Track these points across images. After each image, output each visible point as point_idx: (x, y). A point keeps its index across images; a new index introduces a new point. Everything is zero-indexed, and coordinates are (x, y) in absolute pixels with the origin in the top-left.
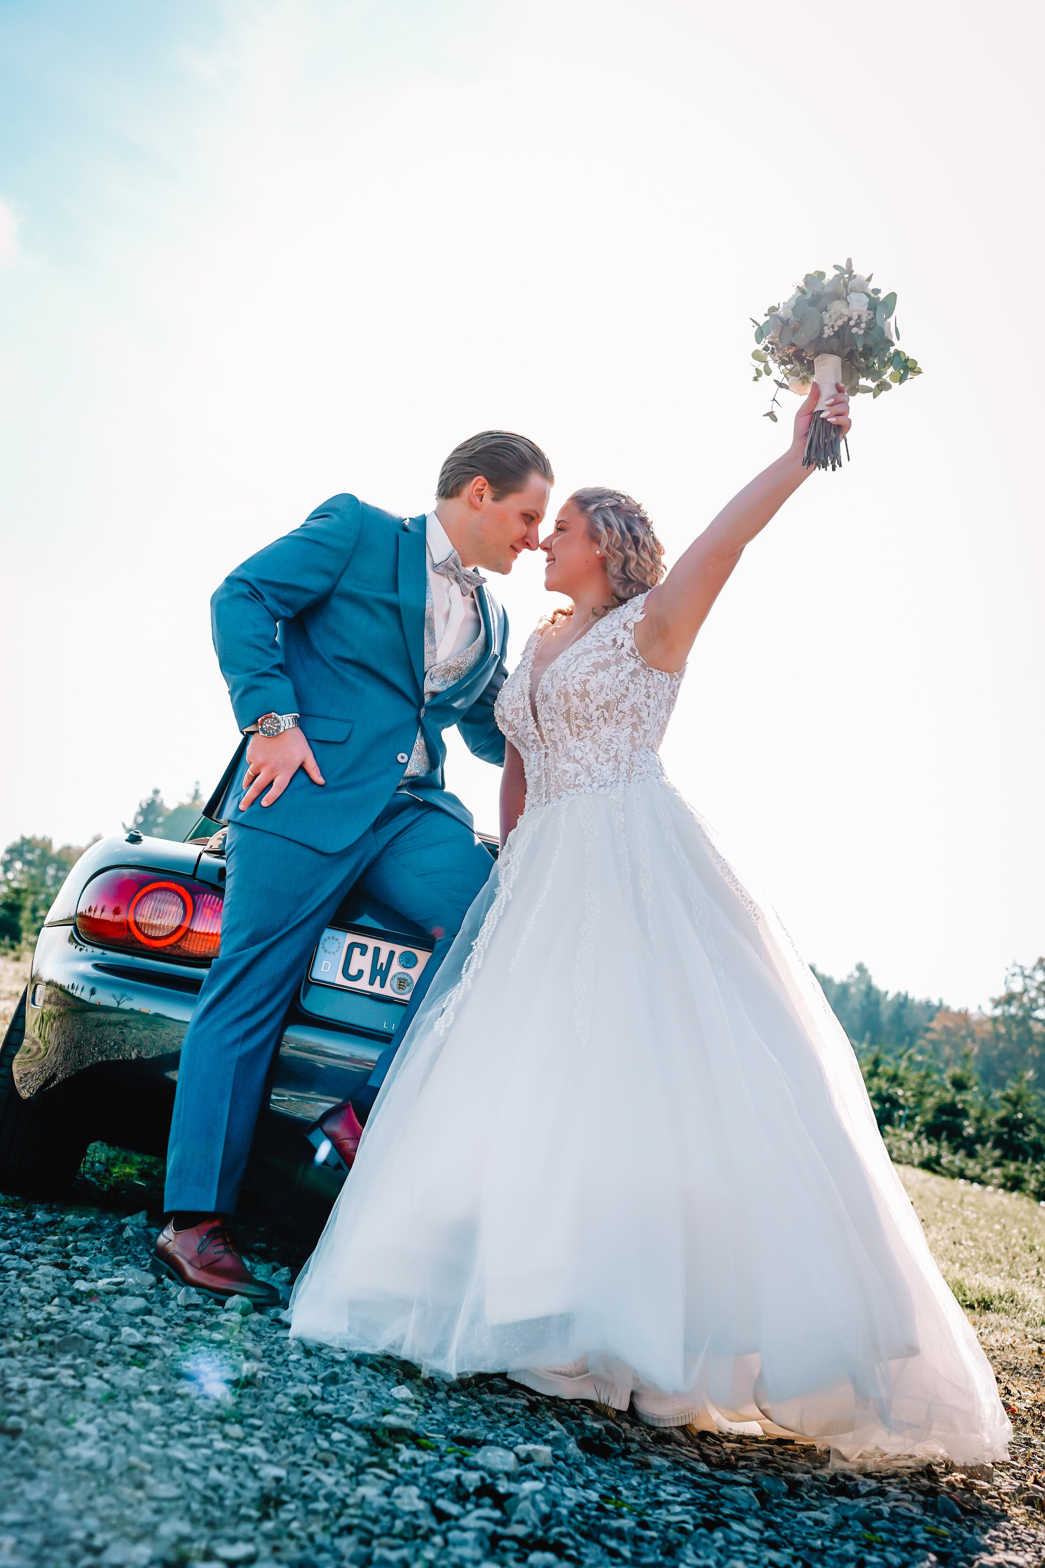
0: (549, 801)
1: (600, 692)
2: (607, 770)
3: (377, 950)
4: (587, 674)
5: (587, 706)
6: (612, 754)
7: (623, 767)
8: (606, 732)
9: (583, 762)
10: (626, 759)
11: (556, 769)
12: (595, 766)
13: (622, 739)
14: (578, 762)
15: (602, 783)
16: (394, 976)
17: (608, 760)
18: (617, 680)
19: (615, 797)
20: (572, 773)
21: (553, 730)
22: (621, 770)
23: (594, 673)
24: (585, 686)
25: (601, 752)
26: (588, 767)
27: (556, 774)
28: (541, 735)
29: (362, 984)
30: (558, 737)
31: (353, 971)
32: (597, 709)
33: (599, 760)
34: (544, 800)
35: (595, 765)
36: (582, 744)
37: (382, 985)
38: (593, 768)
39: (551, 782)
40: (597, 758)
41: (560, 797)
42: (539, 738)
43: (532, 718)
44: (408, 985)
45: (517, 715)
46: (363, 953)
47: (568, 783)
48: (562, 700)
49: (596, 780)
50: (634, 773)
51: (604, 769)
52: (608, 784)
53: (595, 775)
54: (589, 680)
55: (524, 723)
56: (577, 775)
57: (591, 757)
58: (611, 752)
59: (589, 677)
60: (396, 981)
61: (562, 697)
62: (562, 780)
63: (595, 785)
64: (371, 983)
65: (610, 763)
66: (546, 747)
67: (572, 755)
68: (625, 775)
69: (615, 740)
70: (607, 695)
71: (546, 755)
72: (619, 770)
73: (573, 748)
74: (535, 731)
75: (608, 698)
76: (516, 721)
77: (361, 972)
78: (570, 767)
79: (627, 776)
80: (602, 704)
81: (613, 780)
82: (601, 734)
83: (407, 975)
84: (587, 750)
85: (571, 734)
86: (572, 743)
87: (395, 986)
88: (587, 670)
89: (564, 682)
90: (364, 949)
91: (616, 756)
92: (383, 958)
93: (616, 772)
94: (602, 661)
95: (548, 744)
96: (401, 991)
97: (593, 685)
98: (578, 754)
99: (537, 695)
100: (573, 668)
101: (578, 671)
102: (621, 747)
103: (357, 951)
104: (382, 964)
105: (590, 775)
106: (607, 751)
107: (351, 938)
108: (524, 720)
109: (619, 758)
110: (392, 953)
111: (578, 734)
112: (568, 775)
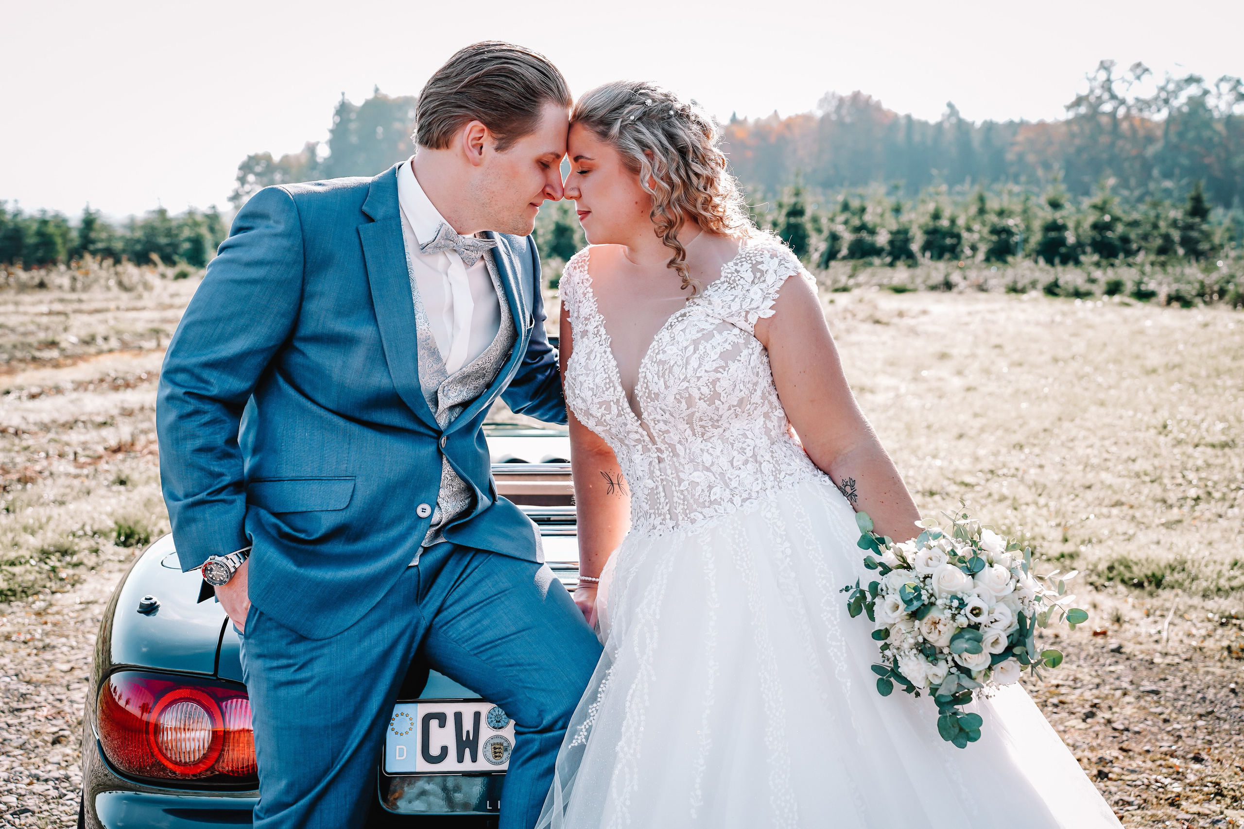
0: (677, 525)
1: (733, 390)
2: (747, 474)
3: (458, 716)
4: (716, 371)
5: (717, 409)
6: (749, 453)
7: (766, 467)
8: (737, 427)
9: (714, 469)
10: (768, 457)
11: (681, 481)
12: (730, 473)
13: (757, 431)
14: (708, 469)
15: (745, 495)
16: (486, 744)
17: (746, 462)
18: (750, 367)
19: (769, 515)
20: (704, 485)
21: (668, 432)
22: (766, 472)
23: (724, 368)
24: (714, 387)
25: (735, 453)
26: (722, 475)
27: (682, 488)
28: (650, 435)
29: (450, 764)
30: (676, 439)
31: (435, 751)
32: (729, 409)
33: (735, 464)
34: (671, 524)
35: (731, 470)
36: (710, 445)
37: (474, 759)
38: (729, 475)
39: (675, 499)
40: (731, 462)
41: (693, 521)
42: (647, 439)
43: (633, 415)
44: (506, 750)
45: (608, 409)
46: (442, 725)
47: (701, 500)
48: (684, 405)
49: (737, 491)
50: (783, 474)
51: (743, 475)
52: (754, 495)
53: (734, 484)
54: (719, 379)
55: (621, 420)
56: (710, 488)
57: (724, 461)
58: (747, 451)
59: (719, 375)
60: (490, 749)
61: (683, 401)
62: (693, 496)
63: (737, 500)
64: (460, 759)
65: (749, 466)
66: (659, 450)
67: (699, 460)
68: (772, 478)
69: (748, 433)
70: (741, 391)
71: (660, 460)
72: (762, 472)
73: (698, 451)
74: (640, 430)
75: (742, 394)
76: (608, 417)
77: (445, 750)
78: (699, 476)
79: (775, 479)
80: (735, 403)
81: (758, 489)
82: (731, 428)
83: (501, 737)
84: (718, 452)
85: (694, 435)
86: (697, 444)
87: (490, 755)
88: (715, 365)
89: (686, 384)
90: (442, 718)
91: (754, 456)
92: (468, 725)
93: (759, 475)
94: (729, 347)
95: (660, 445)
96: (498, 760)
97: (724, 384)
98: (707, 459)
99: (638, 387)
100: (694, 363)
101: (703, 368)
102: (758, 441)
103: (434, 723)
104: (468, 732)
105: (727, 485)
106: (743, 451)
107: (423, 709)
108: (619, 415)
109: (759, 458)
110: (477, 715)
111: (703, 435)
112: (699, 489)
